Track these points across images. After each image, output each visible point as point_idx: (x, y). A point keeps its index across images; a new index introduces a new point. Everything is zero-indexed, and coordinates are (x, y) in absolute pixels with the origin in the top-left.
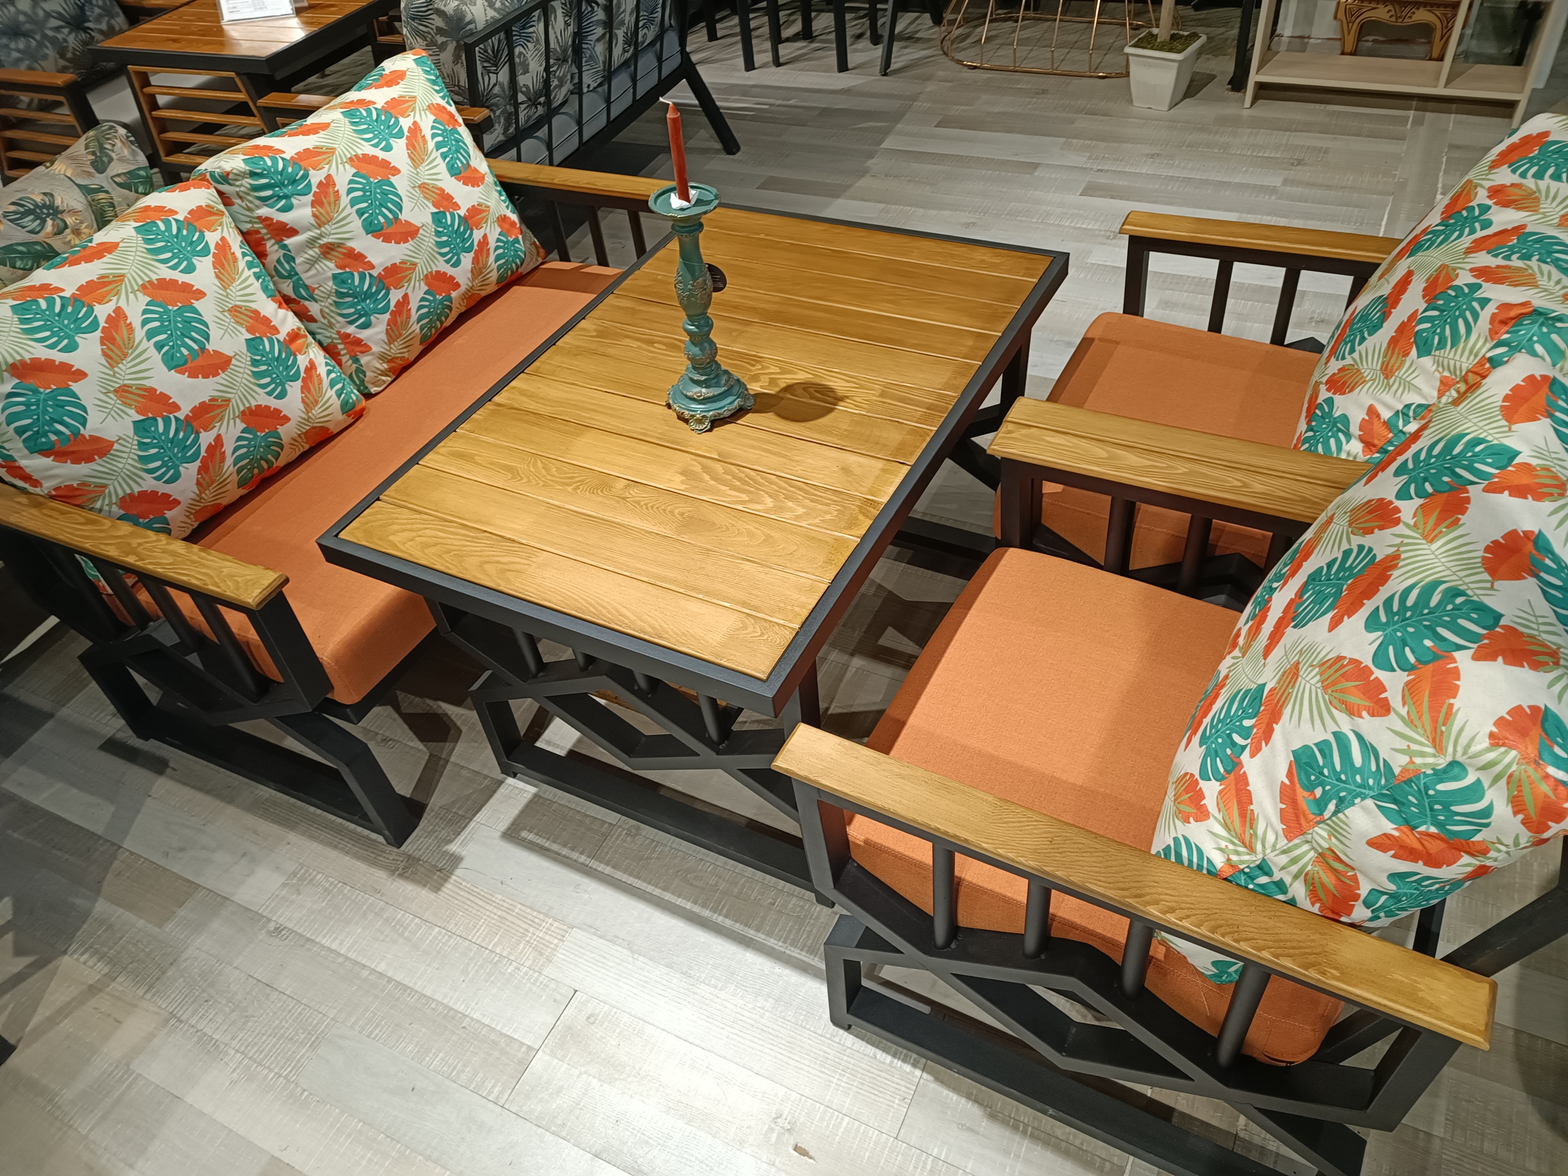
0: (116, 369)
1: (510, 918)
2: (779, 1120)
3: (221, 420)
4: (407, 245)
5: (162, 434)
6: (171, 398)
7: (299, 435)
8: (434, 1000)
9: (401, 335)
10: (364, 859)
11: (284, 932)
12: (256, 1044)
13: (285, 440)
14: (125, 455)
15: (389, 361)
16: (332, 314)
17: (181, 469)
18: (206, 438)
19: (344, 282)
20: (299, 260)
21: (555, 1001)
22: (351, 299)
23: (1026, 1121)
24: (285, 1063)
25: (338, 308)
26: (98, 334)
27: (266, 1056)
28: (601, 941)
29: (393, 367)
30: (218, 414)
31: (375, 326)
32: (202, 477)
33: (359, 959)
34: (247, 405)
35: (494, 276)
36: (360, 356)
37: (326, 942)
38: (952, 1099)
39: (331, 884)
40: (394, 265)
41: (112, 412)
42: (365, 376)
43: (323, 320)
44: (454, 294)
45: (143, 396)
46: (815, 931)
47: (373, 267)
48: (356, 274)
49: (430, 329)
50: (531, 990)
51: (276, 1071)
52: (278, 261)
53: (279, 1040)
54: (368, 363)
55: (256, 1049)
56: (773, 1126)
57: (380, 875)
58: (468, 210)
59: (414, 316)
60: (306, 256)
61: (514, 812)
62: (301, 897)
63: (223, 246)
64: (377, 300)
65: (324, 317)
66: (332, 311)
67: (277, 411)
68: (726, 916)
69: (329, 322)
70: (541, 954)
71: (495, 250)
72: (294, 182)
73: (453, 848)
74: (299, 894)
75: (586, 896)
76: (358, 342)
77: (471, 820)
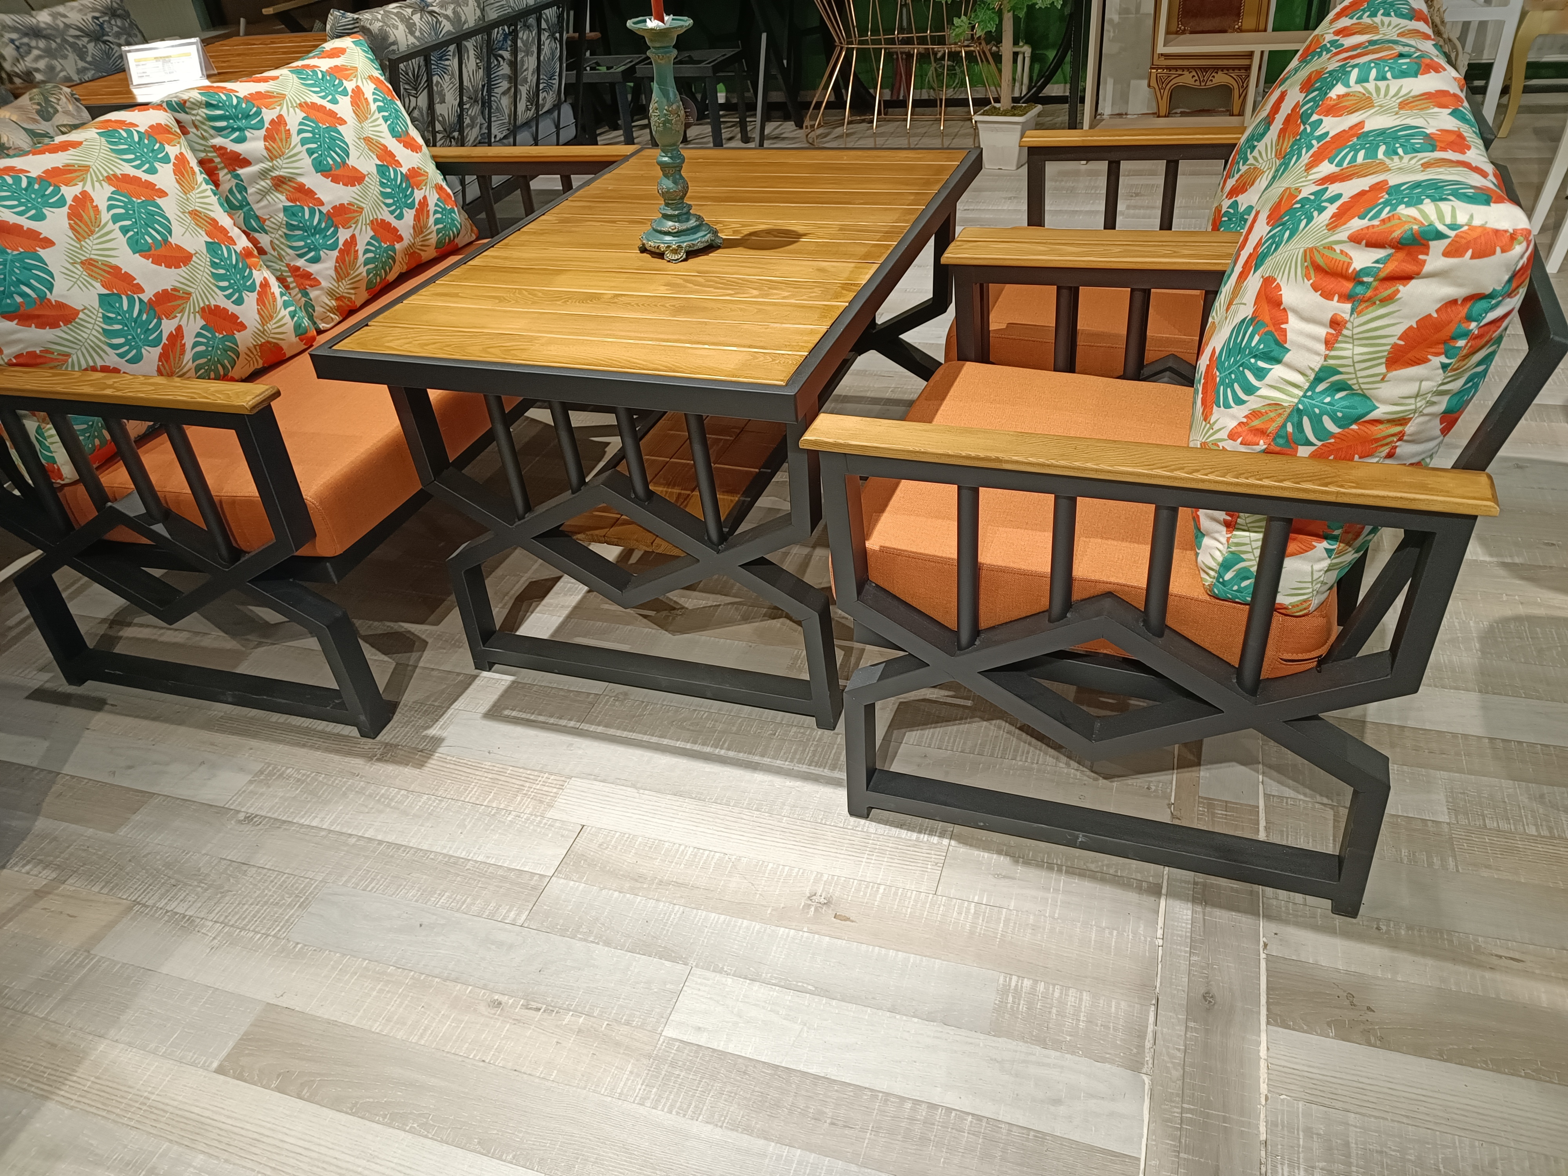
0: (83, 243)
1: (503, 778)
2: (814, 897)
3: (182, 311)
4: (354, 189)
5: (127, 312)
6: (135, 279)
7: (255, 346)
8: (432, 852)
9: (349, 274)
10: (337, 752)
11: (255, 820)
12: (237, 913)
13: (242, 348)
14: (90, 326)
15: (337, 299)
16: (282, 246)
17: (143, 350)
18: (168, 326)
19: (294, 214)
20: (251, 190)
21: (562, 836)
22: (301, 232)
23: (1059, 863)
24: (273, 924)
25: (288, 241)
26: (66, 209)
27: (249, 922)
28: (602, 784)
29: (341, 306)
30: (180, 305)
31: (324, 262)
32: (163, 365)
33: (344, 830)
34: (207, 303)
35: (433, 238)
36: (309, 290)
37: (306, 821)
38: (983, 857)
39: (304, 775)
40: (342, 205)
41: (79, 282)
42: (314, 311)
43: (273, 252)
44: (397, 246)
45: (108, 273)
46: (819, 749)
47: (322, 204)
48: (306, 208)
49: (376, 275)
50: (536, 831)
51: (263, 932)
52: (231, 191)
53: (263, 906)
54: (317, 297)
55: (237, 917)
56: (810, 902)
57: (357, 763)
58: (409, 170)
59: (361, 259)
60: (258, 186)
61: (494, 697)
62: (271, 789)
63: (181, 160)
64: (326, 236)
65: (274, 249)
66: (282, 243)
67: (235, 317)
68: (728, 749)
69: (279, 254)
70: (541, 802)
71: (434, 214)
72: (247, 116)
73: (433, 732)
74: (269, 787)
75: (580, 752)
76: (308, 276)
77: (448, 708)
